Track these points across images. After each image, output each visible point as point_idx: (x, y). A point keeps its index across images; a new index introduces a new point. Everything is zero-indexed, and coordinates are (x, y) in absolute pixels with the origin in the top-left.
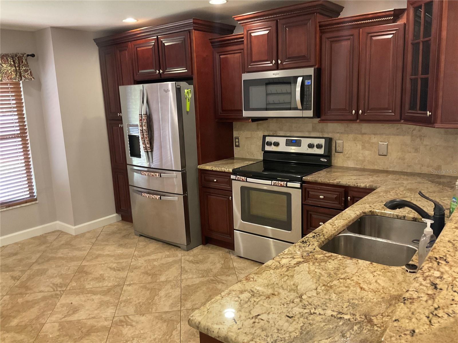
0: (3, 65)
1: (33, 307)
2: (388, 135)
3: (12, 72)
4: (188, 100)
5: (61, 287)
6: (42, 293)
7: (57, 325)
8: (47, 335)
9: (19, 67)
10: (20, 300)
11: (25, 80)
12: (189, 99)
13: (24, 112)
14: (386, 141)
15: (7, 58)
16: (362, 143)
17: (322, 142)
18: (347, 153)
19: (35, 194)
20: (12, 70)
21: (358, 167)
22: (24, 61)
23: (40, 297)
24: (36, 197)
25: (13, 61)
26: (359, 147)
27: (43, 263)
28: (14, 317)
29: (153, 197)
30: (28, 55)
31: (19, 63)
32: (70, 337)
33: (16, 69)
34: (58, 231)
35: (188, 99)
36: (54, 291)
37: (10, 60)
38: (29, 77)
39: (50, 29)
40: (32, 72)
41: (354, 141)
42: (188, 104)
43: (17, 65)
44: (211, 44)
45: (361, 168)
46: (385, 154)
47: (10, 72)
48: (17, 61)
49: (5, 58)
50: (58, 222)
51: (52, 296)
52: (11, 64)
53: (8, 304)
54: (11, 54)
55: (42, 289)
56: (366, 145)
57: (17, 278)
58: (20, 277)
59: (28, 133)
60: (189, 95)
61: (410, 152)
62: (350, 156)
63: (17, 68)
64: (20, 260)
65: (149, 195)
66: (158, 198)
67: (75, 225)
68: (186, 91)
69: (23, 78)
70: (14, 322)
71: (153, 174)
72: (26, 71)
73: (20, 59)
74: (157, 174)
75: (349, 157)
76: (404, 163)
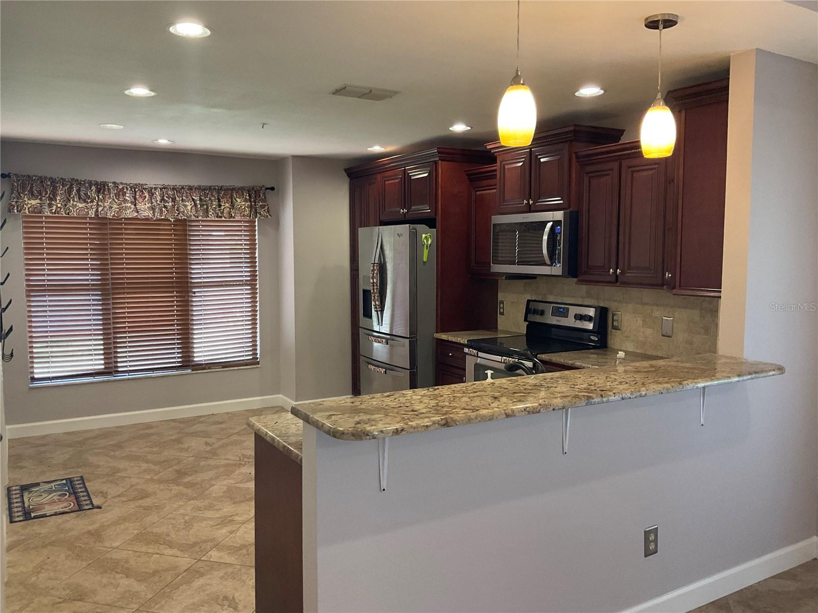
0: (237, 199)
1: (211, 470)
2: (672, 307)
3: (246, 208)
4: (425, 248)
5: (248, 458)
6: (227, 461)
7: (225, 488)
8: (211, 494)
9: (255, 203)
10: (202, 463)
11: (259, 217)
12: (427, 247)
13: (257, 255)
14: (671, 316)
15: (242, 192)
16: (643, 316)
17: (591, 312)
18: (626, 331)
19: (258, 356)
20: (246, 205)
21: (638, 351)
22: (261, 195)
23: (222, 463)
24: (258, 360)
25: (249, 196)
26: (640, 322)
27: (244, 434)
28: (190, 475)
29: (378, 370)
30: (267, 189)
31: (256, 197)
32: (231, 499)
33: (251, 204)
34: (280, 407)
35: (425, 246)
36: (240, 460)
37: (245, 194)
38: (265, 214)
39: (291, 159)
40: (270, 208)
41: (634, 313)
42: (426, 252)
43: (252, 200)
44: (467, 177)
45: (641, 353)
46: (669, 333)
47: (243, 207)
48: (253, 195)
49: (240, 192)
50: (281, 396)
51: (235, 465)
52: (246, 198)
53: (189, 464)
54: (247, 187)
55: (229, 457)
56: (648, 320)
57: (211, 444)
58: (213, 444)
59: (258, 281)
60: (427, 241)
61: (700, 334)
62: (629, 335)
63: (253, 204)
64: (222, 429)
65: (374, 367)
66: (383, 372)
67: (296, 401)
68: (424, 236)
69: (258, 215)
70: (187, 479)
71: (379, 339)
72: (262, 207)
73: (257, 193)
74: (384, 340)
75: (628, 337)
76: (692, 349)
